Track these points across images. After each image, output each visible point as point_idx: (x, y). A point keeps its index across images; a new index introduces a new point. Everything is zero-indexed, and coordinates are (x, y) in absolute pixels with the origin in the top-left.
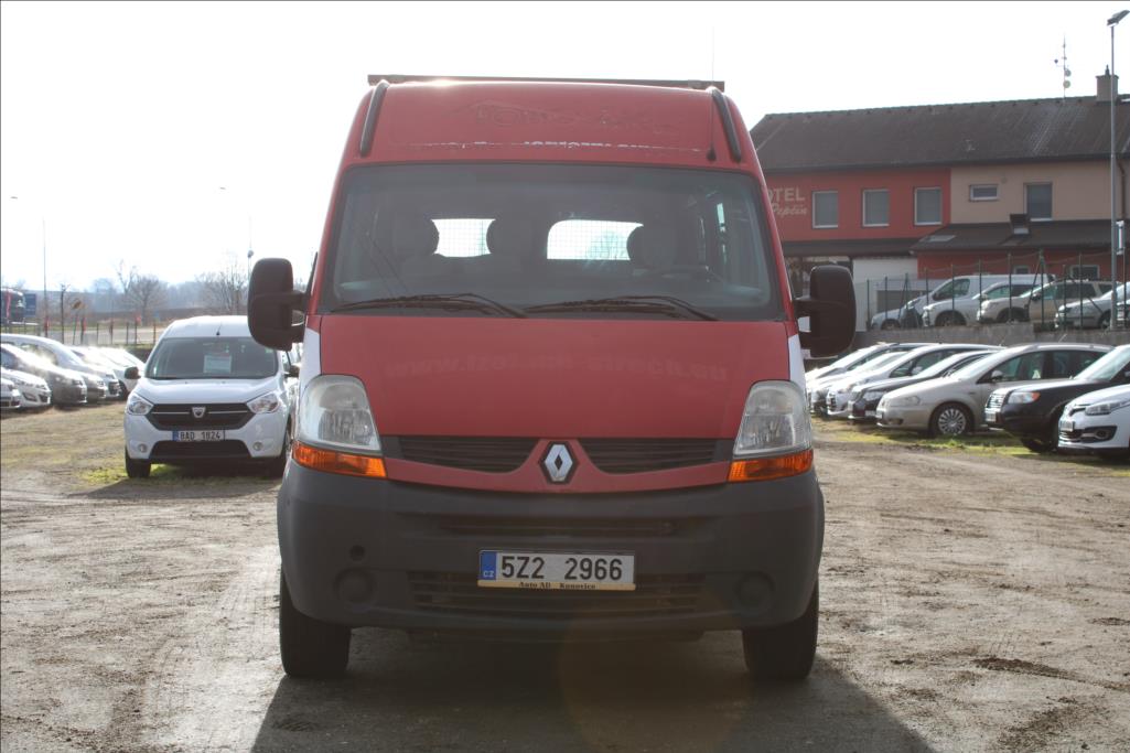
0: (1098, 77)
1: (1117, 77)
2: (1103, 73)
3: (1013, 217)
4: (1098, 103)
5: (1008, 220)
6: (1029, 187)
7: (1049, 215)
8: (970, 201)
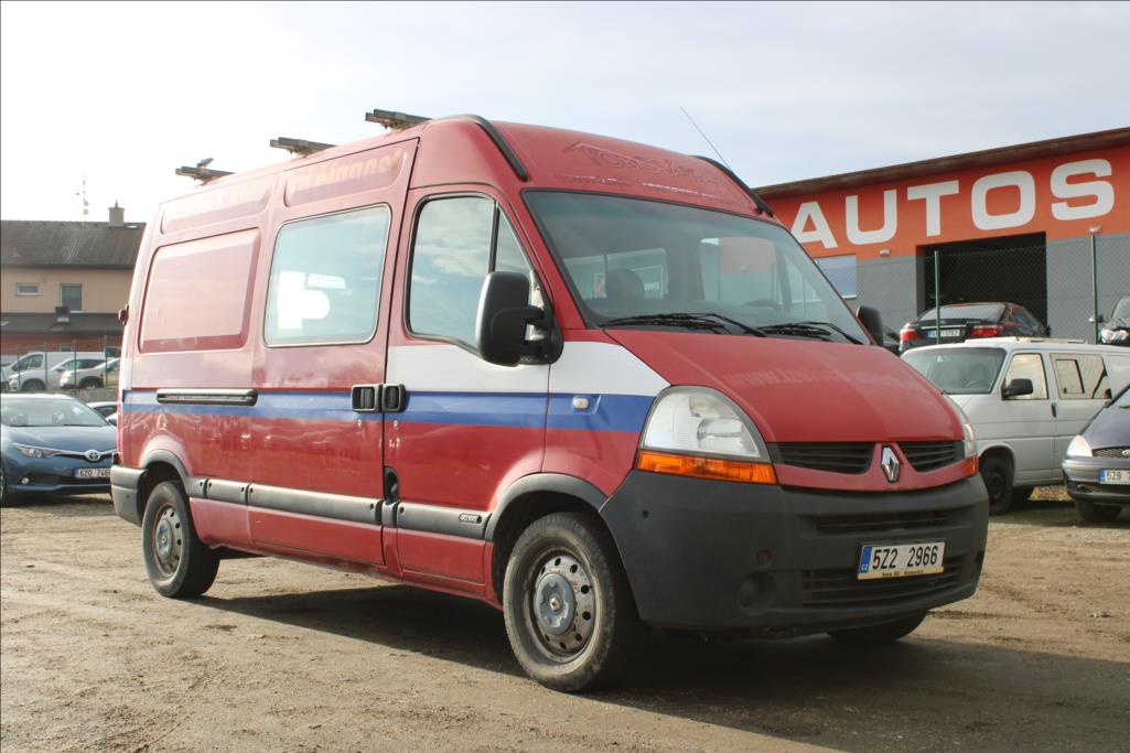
0: (110, 209)
1: (122, 210)
2: (113, 206)
3: (57, 308)
4: (111, 228)
5: (53, 311)
6: (64, 287)
7: (80, 309)
8: (17, 296)
